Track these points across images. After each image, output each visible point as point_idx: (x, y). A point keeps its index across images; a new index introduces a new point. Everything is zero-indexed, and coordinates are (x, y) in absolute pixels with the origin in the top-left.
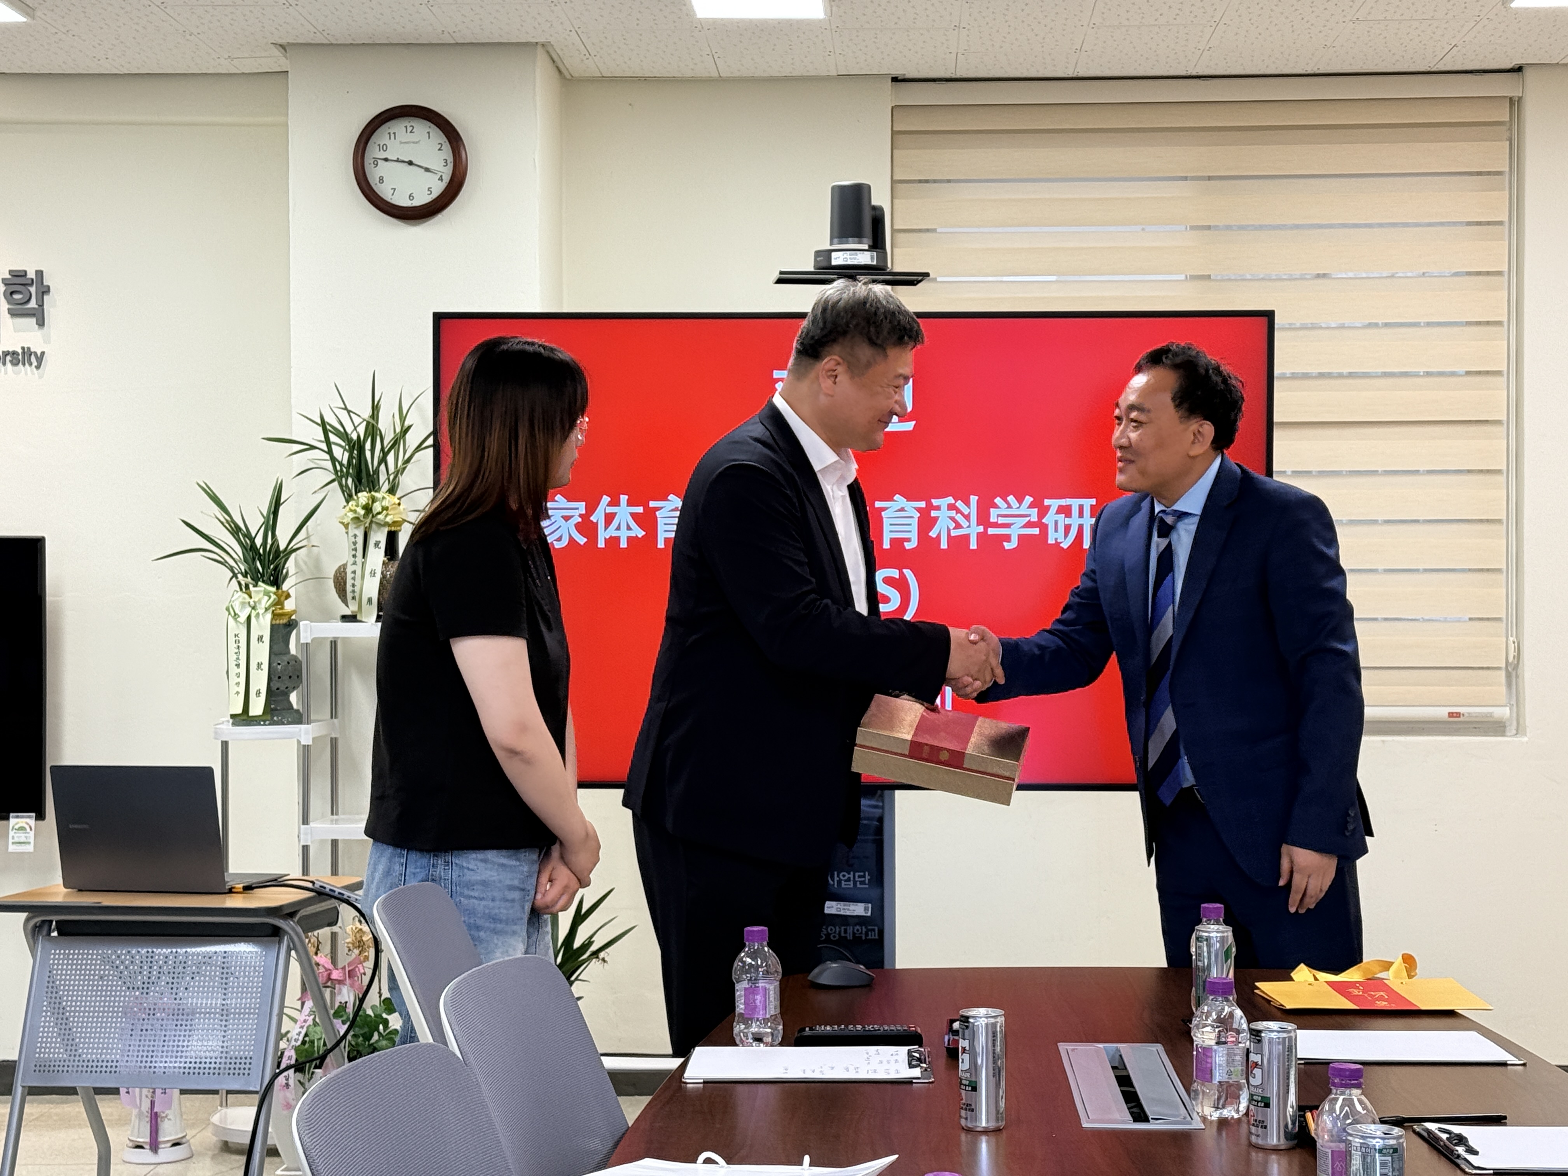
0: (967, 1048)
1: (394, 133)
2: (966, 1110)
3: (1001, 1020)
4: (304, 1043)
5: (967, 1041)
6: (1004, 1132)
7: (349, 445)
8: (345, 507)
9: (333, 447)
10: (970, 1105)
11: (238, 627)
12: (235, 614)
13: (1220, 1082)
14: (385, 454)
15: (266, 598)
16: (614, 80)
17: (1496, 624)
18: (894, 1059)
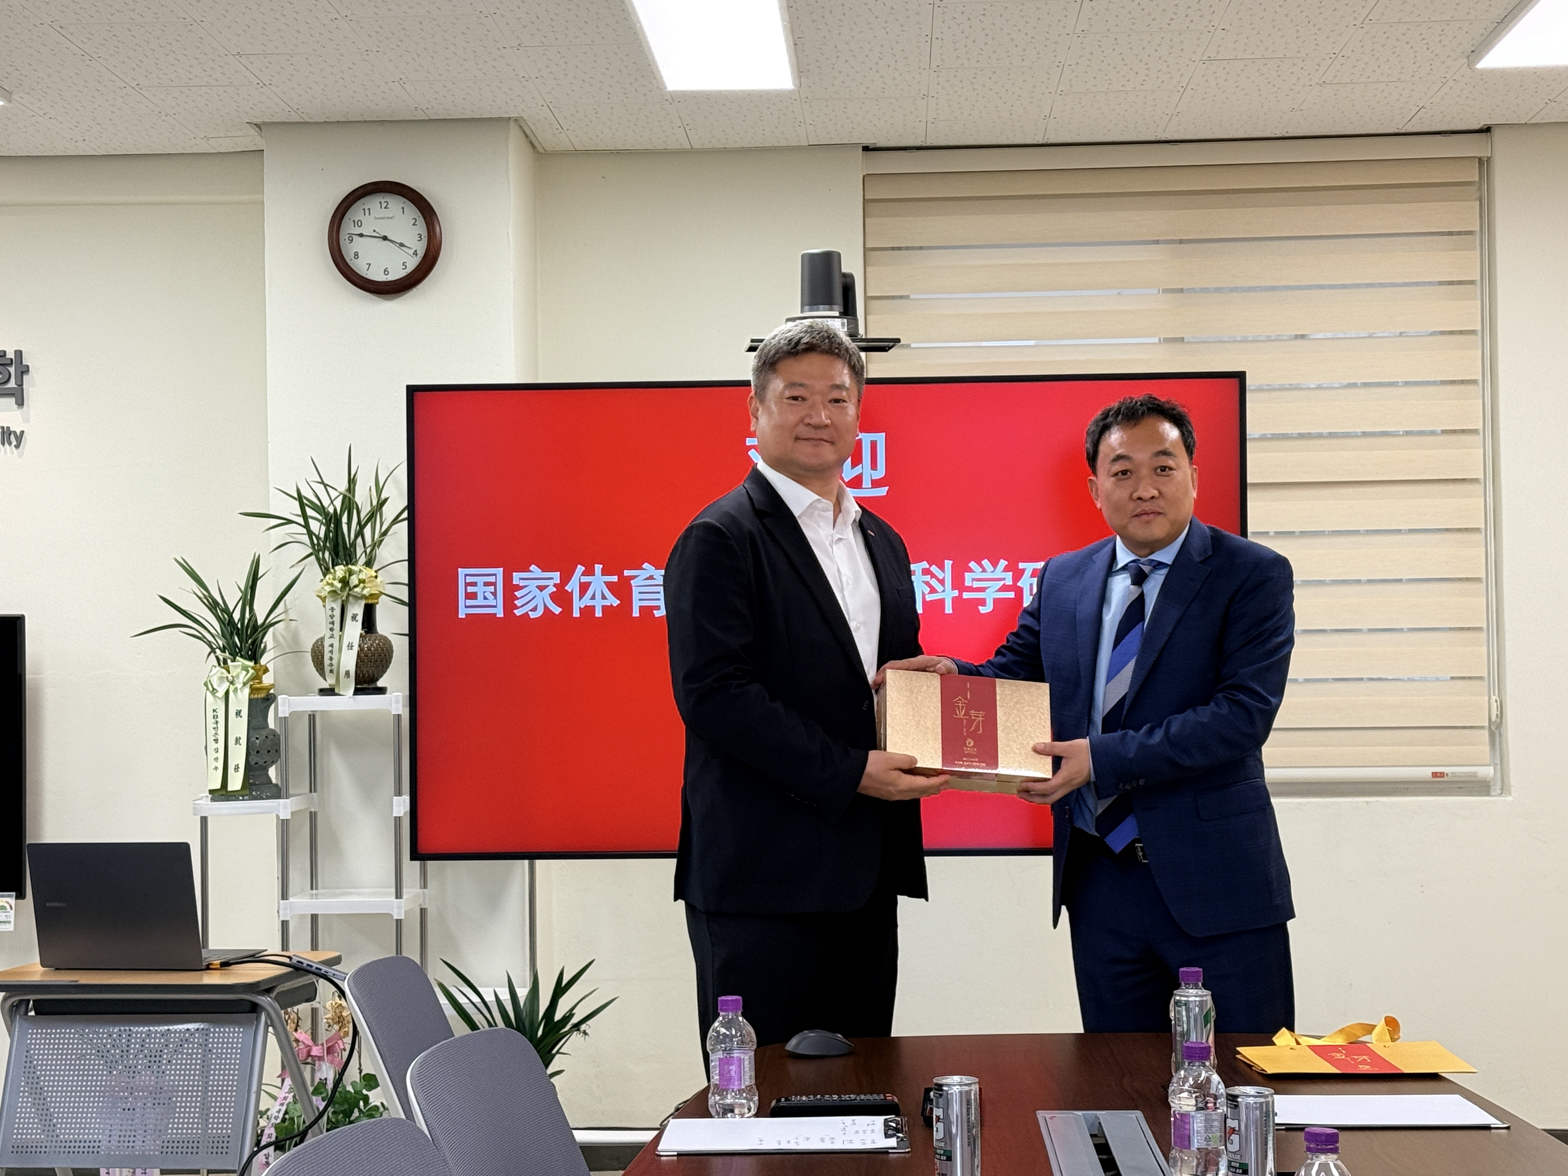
0: (941, 1117)
1: (369, 209)
3: (975, 1088)
4: (284, 1120)
5: (941, 1109)
7: (326, 519)
8: (322, 580)
9: (310, 520)
11: (216, 702)
12: (214, 689)
14: (361, 527)
15: (244, 673)
16: (587, 153)
17: (1478, 683)
18: (869, 1128)
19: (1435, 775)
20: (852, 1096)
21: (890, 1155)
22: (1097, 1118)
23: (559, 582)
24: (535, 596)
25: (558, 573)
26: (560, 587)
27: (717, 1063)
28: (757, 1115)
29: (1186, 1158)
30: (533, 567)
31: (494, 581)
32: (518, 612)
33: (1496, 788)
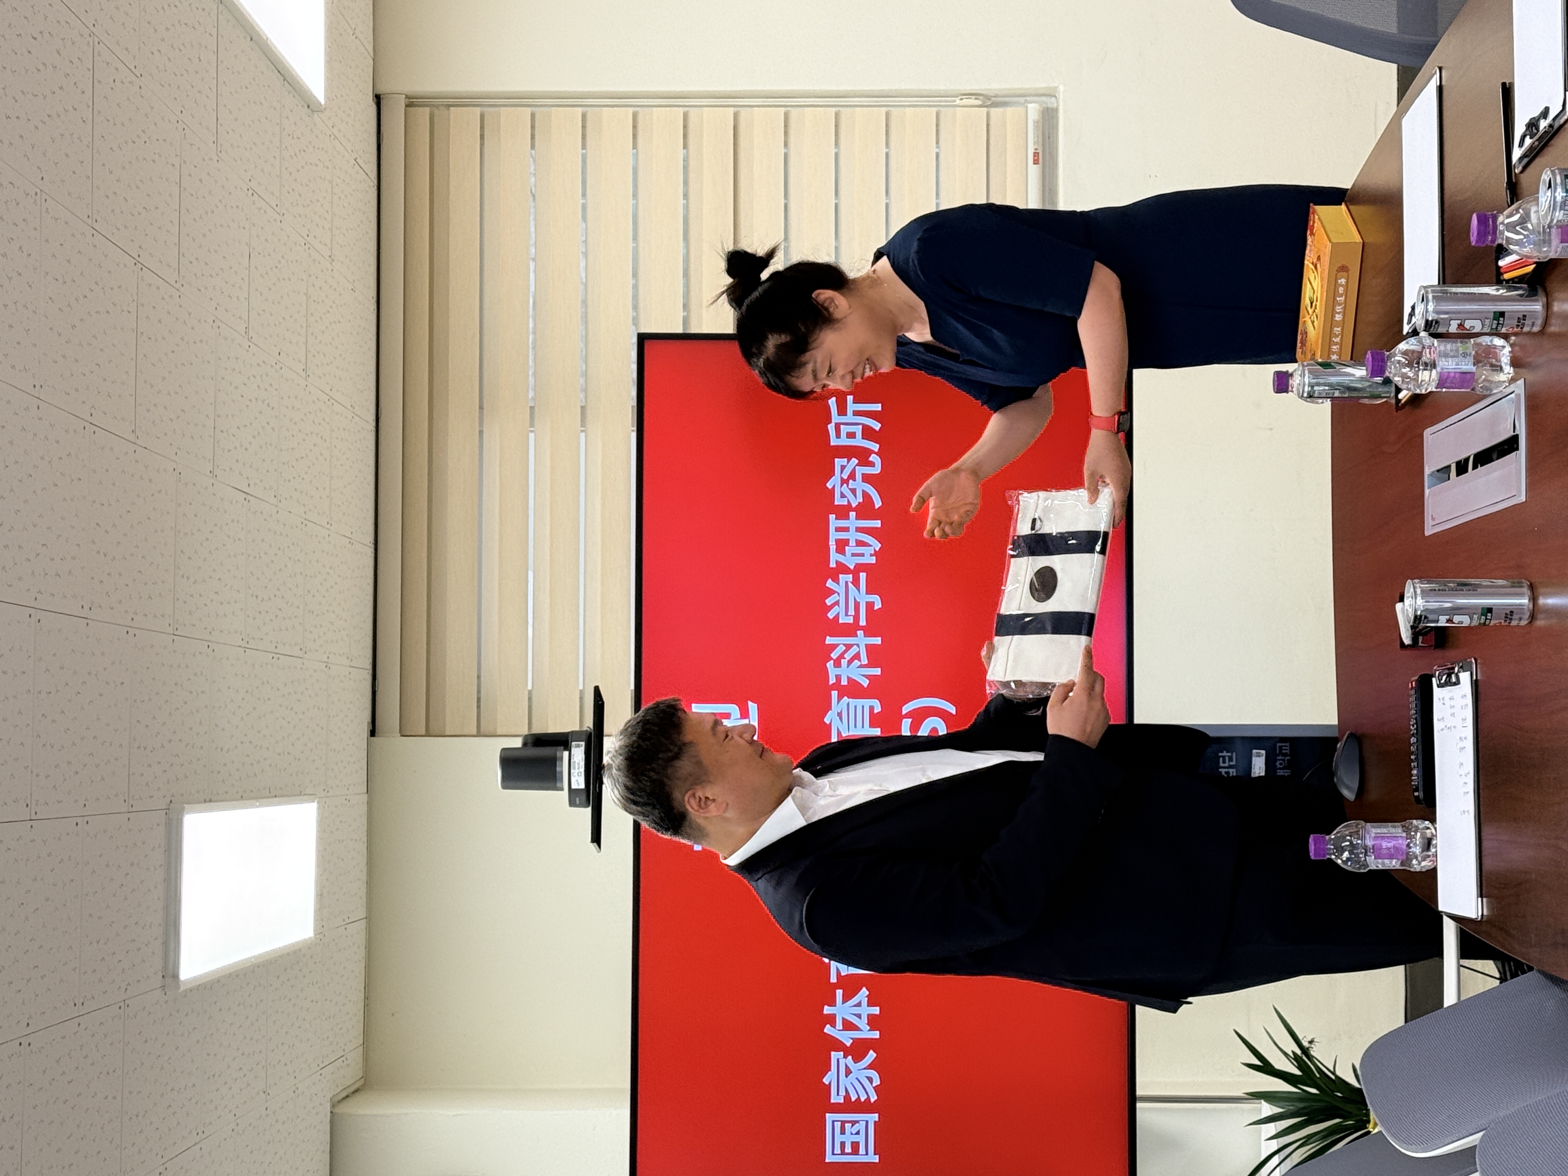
0: (1448, 617)
2: (1511, 619)
3: (1418, 583)
5: (1440, 617)
6: (1533, 581)
10: (1506, 614)
13: (1474, 365)
16: (366, 1033)
17: (942, 117)
18: (1448, 703)
19: (1036, 162)
20: (1411, 723)
21: (1479, 678)
22: (1432, 474)
23: (842, 1053)
24: (857, 1079)
25: (833, 1053)
26: (847, 1052)
28: (1433, 821)
30: (826, 1080)
31: (839, 1124)
32: (874, 1098)
33: (1051, 102)
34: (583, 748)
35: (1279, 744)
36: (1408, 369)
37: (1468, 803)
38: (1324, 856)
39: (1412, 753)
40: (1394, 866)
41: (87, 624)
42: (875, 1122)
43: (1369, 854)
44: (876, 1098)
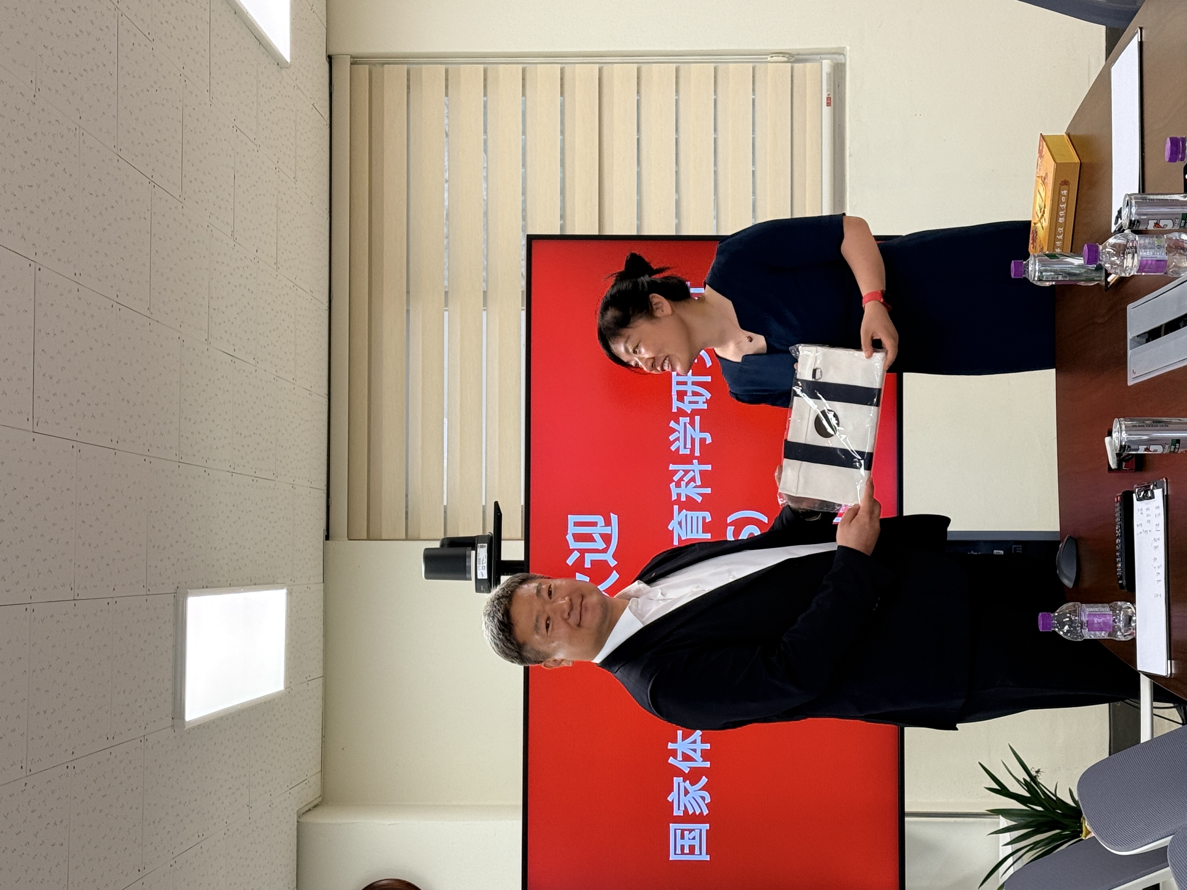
16: (323, 762)
17: (757, 69)
18: (1145, 512)
19: (828, 104)
20: (1117, 528)
21: (1169, 493)
22: (1133, 339)
23: (682, 778)
24: (693, 798)
25: (675, 778)
26: (686, 777)
27: (1092, 632)
28: (1133, 602)
29: (1174, 264)
30: (670, 799)
31: (680, 831)
32: (706, 812)
33: (840, 59)
34: (486, 548)
35: (1013, 546)
36: (1116, 258)
37: (1161, 589)
38: (1050, 629)
39: (1117, 551)
40: (1103, 637)
41: (115, 454)
42: (707, 830)
43: (1084, 627)
44: (707, 812)
